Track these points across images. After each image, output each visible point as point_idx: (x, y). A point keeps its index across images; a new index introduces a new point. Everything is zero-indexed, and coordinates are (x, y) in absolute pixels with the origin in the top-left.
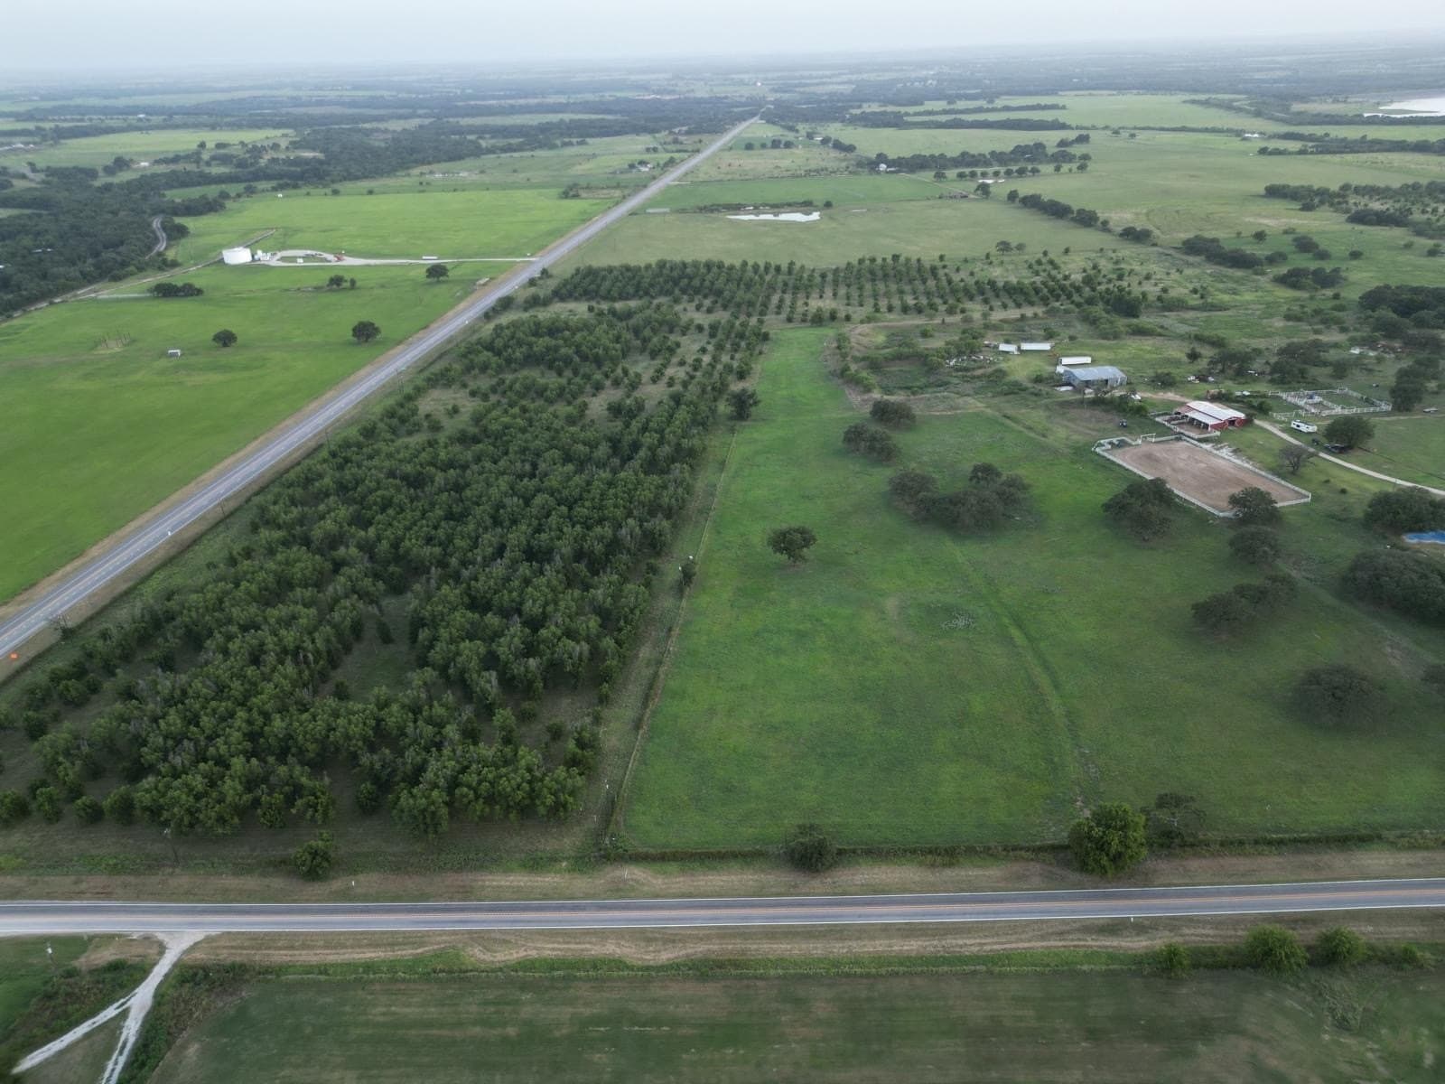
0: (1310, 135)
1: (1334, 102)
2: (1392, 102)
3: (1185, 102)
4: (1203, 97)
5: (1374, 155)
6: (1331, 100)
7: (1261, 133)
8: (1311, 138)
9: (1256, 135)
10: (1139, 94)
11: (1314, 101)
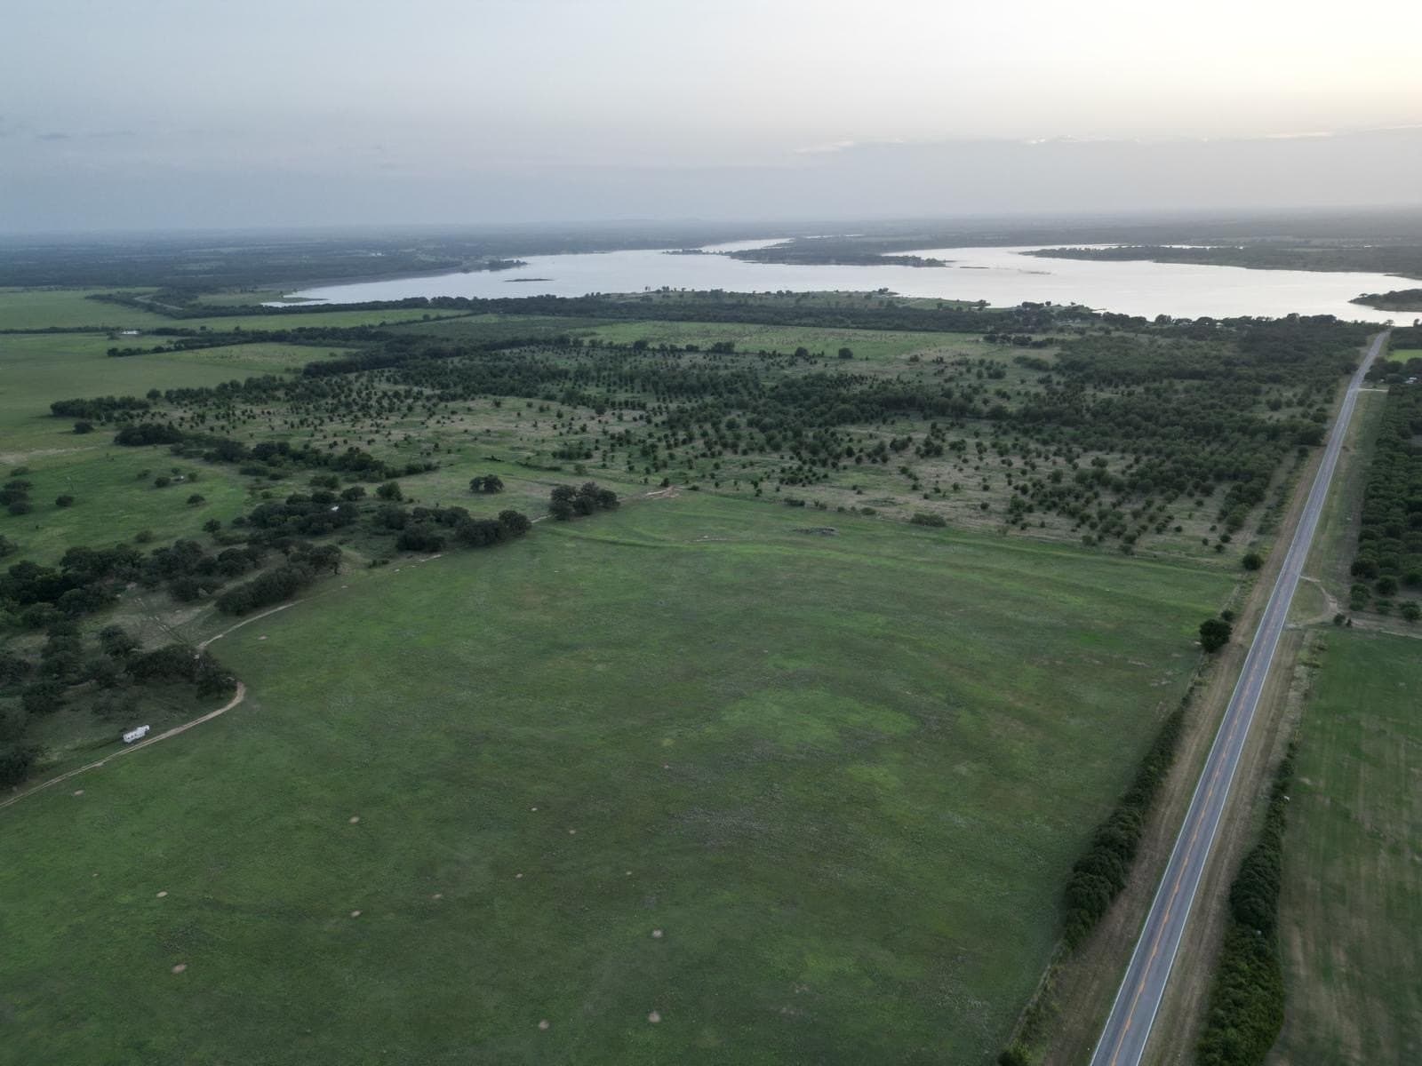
0: (182, 330)
1: (242, 292)
2: (295, 291)
3: (87, 298)
4: (105, 291)
5: (229, 348)
6: (239, 290)
7: (138, 330)
8: (182, 332)
9: (135, 333)
10: (50, 290)
11: (224, 292)
